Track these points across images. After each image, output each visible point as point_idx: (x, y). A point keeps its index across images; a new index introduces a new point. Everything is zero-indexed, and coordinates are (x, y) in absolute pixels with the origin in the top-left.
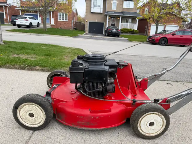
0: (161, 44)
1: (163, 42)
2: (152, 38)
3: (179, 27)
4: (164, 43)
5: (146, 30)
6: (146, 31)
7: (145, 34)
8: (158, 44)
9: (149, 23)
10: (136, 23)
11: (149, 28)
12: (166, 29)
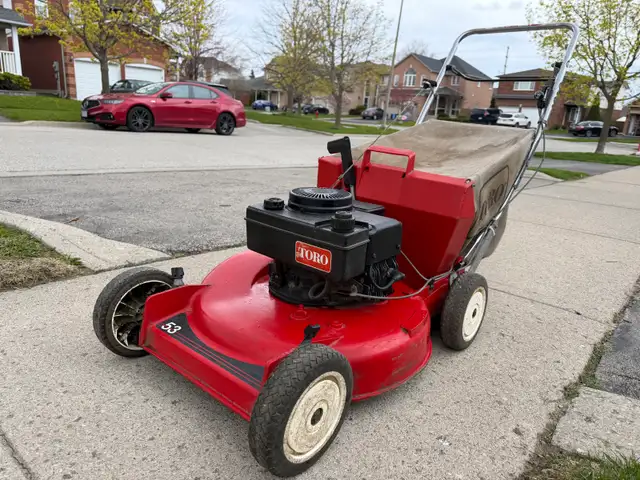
0: (136, 128)
1: (140, 121)
2: (101, 108)
3: (163, 73)
4: (145, 125)
5: (58, 75)
6: (59, 82)
7: (59, 90)
8: (126, 128)
9: (65, 54)
10: (11, 49)
11: (70, 72)
12: (127, 78)
